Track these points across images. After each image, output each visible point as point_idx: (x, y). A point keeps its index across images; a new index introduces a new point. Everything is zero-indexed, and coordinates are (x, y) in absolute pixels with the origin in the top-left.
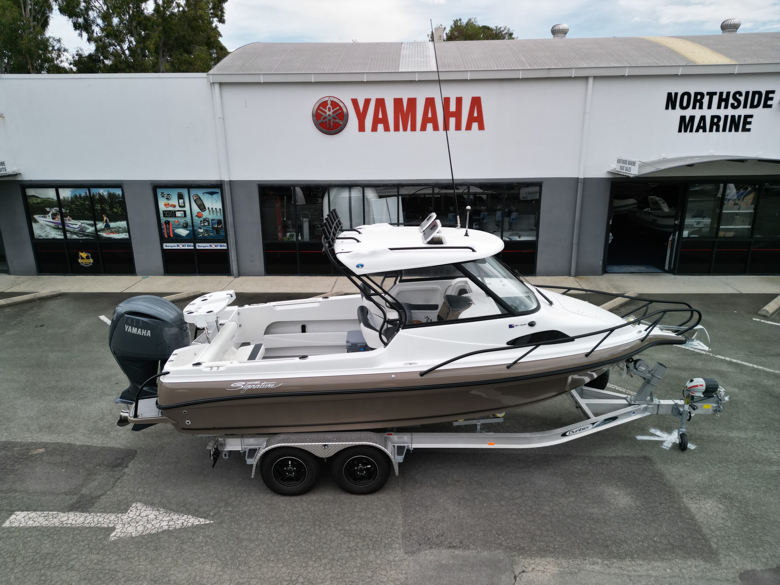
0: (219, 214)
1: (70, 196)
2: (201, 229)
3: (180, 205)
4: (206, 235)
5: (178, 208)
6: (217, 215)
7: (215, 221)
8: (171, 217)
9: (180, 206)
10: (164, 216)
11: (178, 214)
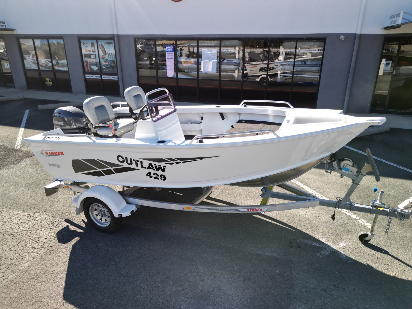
0: (113, 57)
1: (39, 44)
2: (104, 66)
3: (93, 50)
4: (107, 70)
5: (92, 53)
6: (112, 58)
7: (112, 62)
8: (88, 58)
9: (93, 52)
10: (85, 58)
11: (92, 56)
